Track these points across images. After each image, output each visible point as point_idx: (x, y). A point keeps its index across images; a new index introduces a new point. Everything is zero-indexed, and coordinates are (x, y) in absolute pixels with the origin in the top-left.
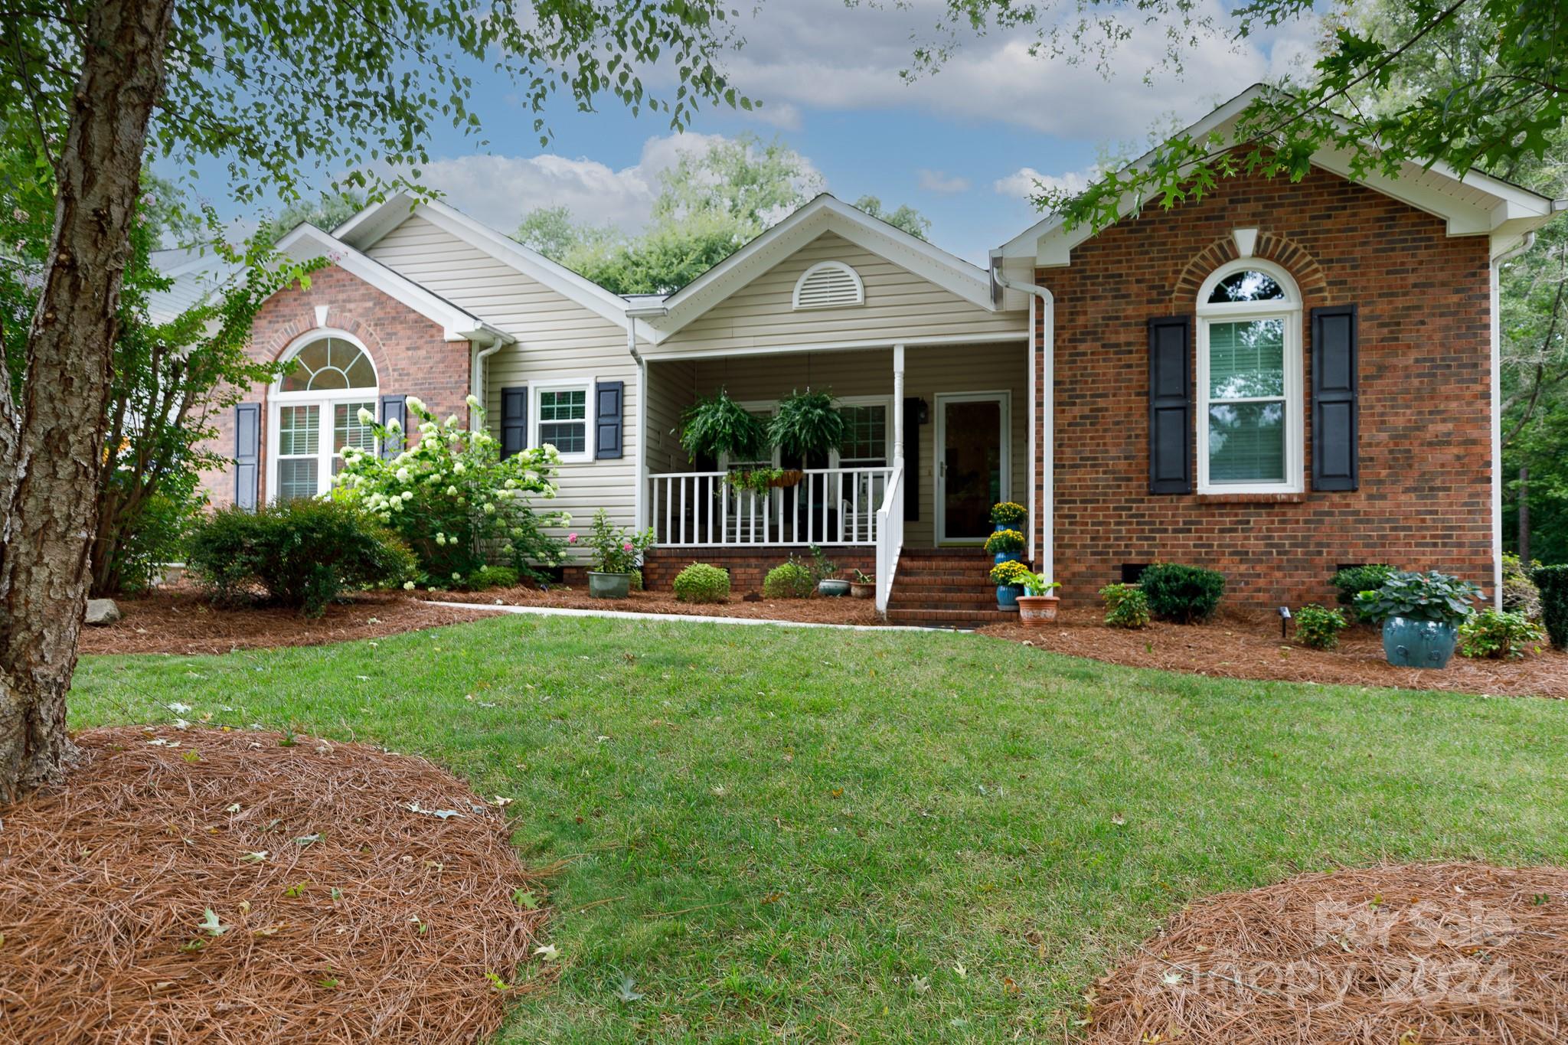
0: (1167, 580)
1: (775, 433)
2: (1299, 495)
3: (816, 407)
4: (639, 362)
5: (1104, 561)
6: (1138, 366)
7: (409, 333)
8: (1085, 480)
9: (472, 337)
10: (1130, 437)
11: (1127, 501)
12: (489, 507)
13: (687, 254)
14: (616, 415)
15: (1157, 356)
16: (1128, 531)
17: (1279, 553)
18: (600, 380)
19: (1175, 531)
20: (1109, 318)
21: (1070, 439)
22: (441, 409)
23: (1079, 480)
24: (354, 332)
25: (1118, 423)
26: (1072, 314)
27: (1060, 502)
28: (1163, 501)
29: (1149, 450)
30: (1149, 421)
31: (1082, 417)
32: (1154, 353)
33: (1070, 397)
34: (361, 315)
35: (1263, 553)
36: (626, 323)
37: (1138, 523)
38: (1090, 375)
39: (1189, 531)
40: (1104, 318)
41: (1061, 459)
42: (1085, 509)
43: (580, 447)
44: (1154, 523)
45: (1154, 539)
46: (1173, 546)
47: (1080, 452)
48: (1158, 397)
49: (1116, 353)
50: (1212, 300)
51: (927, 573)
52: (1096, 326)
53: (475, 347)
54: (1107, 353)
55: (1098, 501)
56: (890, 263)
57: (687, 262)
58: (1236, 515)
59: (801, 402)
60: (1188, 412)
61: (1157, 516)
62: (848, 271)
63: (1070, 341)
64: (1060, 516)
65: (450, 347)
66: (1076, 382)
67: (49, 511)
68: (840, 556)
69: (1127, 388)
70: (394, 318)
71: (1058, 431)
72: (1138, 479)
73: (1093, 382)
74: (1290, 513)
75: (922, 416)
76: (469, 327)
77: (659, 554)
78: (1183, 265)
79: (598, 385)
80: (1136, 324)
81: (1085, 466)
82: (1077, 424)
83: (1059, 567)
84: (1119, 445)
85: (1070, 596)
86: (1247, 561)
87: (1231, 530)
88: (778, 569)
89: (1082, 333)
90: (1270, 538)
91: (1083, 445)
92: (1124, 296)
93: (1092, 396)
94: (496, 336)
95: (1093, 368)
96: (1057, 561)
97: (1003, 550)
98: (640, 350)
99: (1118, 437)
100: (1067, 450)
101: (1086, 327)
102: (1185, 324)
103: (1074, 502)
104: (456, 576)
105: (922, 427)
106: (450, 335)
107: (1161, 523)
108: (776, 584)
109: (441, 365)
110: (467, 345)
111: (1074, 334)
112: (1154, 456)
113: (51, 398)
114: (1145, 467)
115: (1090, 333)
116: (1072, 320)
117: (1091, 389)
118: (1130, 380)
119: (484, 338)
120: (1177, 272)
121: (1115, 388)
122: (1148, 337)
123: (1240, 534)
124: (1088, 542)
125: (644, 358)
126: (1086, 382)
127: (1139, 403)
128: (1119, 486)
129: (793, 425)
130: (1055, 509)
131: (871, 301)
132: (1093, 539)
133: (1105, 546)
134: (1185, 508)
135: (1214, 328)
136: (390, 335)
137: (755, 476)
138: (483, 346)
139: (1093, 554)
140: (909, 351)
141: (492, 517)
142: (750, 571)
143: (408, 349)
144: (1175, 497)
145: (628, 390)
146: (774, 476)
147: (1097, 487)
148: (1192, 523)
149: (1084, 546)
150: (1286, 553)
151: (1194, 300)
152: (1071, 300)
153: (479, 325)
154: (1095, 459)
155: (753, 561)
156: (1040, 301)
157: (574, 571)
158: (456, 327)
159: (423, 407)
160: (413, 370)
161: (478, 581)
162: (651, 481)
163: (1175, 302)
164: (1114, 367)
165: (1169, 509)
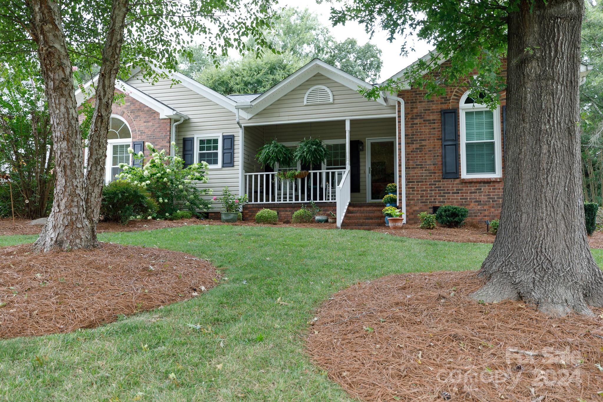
0: (445, 211)
1: (296, 156)
2: (500, 178)
3: (313, 145)
4: (241, 127)
5: (426, 205)
6: (437, 128)
7: (145, 115)
8: (418, 173)
9: (171, 117)
10: (435, 156)
11: (434, 181)
12: (181, 187)
13: (261, 70)
14: (231, 149)
15: (444, 125)
16: (435, 193)
17: (493, 201)
18: (224, 134)
19: (453, 193)
20: (426, 110)
21: (412, 157)
22: (158, 147)
23: (416, 173)
24: (122, 115)
25: (430, 151)
26: (412, 108)
27: (408, 182)
28: (448, 181)
29: (442, 161)
30: (442, 150)
31: (416, 149)
32: (444, 124)
33: (412, 141)
34: (125, 108)
35: (487, 201)
36: (235, 111)
37: (439, 190)
38: (419, 132)
39: (458, 193)
40: (424, 110)
41: (408, 165)
42: (418, 185)
43: (216, 162)
44: (445, 190)
45: (445, 196)
46: (452, 199)
47: (416, 162)
48: (445, 141)
49: (429, 123)
50: (466, 102)
51: (358, 212)
52: (421, 113)
53: (172, 121)
54: (425, 123)
55: (423, 182)
56: (343, 86)
57: (261, 74)
58: (476, 186)
59: (307, 143)
60: (457, 146)
61: (446, 187)
62: (327, 89)
63: (411, 119)
64: (408, 188)
65: (162, 121)
66: (414, 135)
67: (96, 179)
68: (324, 206)
69: (433, 137)
70: (139, 109)
71: (407, 154)
72: (438, 173)
73: (420, 135)
74: (497, 185)
75: (361, 148)
76: (171, 113)
77: (249, 206)
78: (454, 89)
79: (223, 136)
80: (437, 112)
81: (418, 168)
82: (415, 151)
83: (408, 208)
84: (431, 159)
85: (413, 219)
86: (481, 205)
87: (474, 193)
88: (298, 212)
89: (416, 116)
90: (489, 195)
91: (417, 160)
92: (432, 101)
93: (420, 140)
94: (181, 117)
95: (420, 129)
96: (407, 205)
97: (389, 202)
98: (241, 122)
99: (430, 156)
100: (411, 162)
101: (417, 113)
102: (455, 112)
103: (414, 182)
104: (167, 214)
105: (361, 153)
106: (162, 116)
107: (447, 190)
108: (297, 217)
109: (159, 129)
110: (169, 120)
111: (413, 116)
112: (444, 164)
113: (96, 150)
114: (441, 168)
115: (419, 116)
116: (412, 111)
117: (420, 138)
118: (435, 134)
119: (177, 117)
120: (452, 92)
121: (429, 137)
122: (441, 117)
123: (478, 194)
124: (420, 198)
125: (243, 125)
126: (418, 135)
127: (438, 143)
128: (431, 176)
129: (304, 152)
130: (406, 185)
131: (336, 101)
132: (421, 197)
133: (426, 199)
134: (457, 184)
135: (467, 113)
136: (137, 117)
137: (289, 173)
138: (176, 121)
139: (422, 202)
140: (352, 122)
141: (182, 191)
142: (287, 213)
143: (145, 122)
144: (452, 180)
145: (236, 138)
146: (297, 173)
147: (422, 176)
148: (459, 190)
149: (418, 200)
150: (495, 201)
151: (458, 103)
152: (411, 103)
153: (175, 113)
154: (422, 165)
155: (288, 209)
156: (399, 103)
157: (213, 214)
158: (165, 113)
159: (152, 146)
160: (146, 131)
161: (176, 216)
162: (246, 176)
163: (451, 104)
164: (428, 129)
165: (450, 184)
